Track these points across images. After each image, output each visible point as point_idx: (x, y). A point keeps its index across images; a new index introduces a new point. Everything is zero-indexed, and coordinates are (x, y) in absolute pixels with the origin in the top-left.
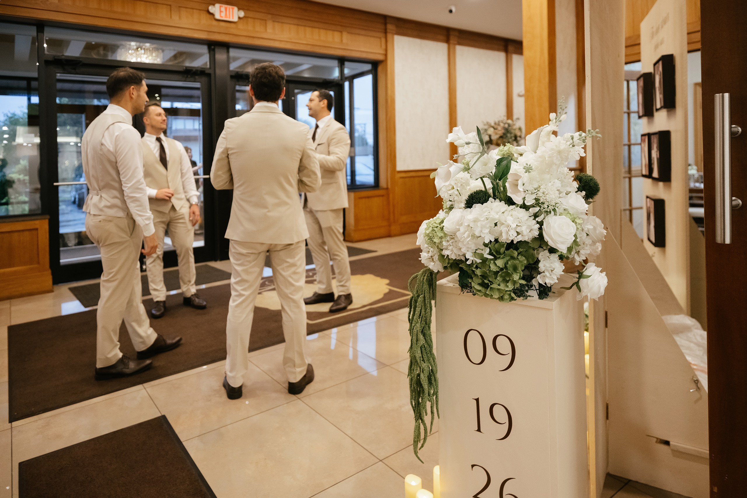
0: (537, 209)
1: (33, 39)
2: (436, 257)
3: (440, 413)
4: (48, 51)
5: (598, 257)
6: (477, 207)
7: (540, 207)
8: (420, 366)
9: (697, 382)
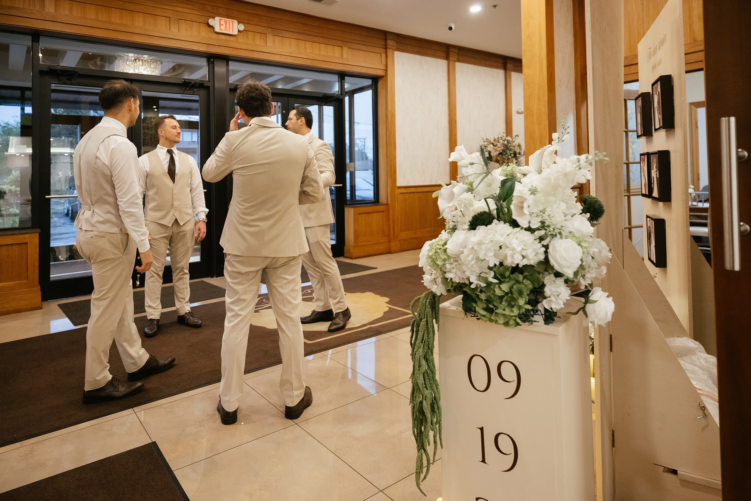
0: (543, 232)
1: (28, 48)
2: (439, 280)
3: (443, 443)
4: (42, 61)
5: (602, 280)
6: (481, 229)
7: (546, 230)
8: (423, 393)
9: (703, 408)
